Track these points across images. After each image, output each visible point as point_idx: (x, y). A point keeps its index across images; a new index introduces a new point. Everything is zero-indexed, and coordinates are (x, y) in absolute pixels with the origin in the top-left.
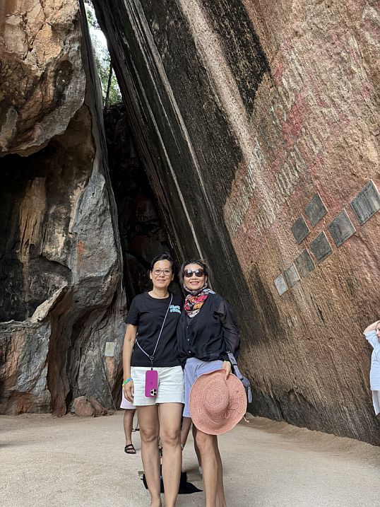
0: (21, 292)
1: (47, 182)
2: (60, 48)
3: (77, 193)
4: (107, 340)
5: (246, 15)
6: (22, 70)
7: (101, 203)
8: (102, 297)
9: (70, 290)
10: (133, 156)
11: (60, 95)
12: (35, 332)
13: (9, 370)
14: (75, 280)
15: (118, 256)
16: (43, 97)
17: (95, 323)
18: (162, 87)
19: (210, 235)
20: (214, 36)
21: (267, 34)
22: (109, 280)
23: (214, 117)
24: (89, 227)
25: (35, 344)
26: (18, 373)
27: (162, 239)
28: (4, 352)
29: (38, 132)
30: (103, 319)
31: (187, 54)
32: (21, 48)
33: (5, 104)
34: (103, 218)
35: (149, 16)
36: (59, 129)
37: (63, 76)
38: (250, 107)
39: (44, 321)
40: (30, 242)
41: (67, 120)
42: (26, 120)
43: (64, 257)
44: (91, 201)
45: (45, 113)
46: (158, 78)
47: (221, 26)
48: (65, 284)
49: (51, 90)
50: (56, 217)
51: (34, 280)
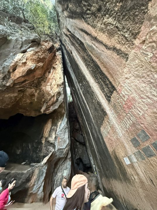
0: (41, 152)
1: (53, 120)
2: (58, 89)
3: (60, 123)
4: (64, 170)
5: (106, 77)
6: (49, 94)
7: (65, 126)
8: (64, 154)
9: (54, 153)
10: (74, 112)
11: (57, 100)
12: (42, 168)
13: (31, 184)
14: (56, 149)
15: (69, 141)
16: (53, 100)
17: (61, 163)
18: (82, 97)
19: (96, 135)
20: (97, 84)
21: (114, 80)
22: (66, 149)
23: (97, 104)
24: (62, 132)
25: (41, 173)
26: (34, 185)
27: (81, 133)
28: (31, 177)
29: (51, 108)
30: (63, 162)
31: (89, 89)
32: (49, 89)
33: (44, 102)
34: (65, 130)
35: (79, 83)
36: (56, 107)
37: (58, 95)
38: (109, 101)
39: (46, 163)
40: (46, 137)
41: (59, 105)
42: (49, 105)
43: (54, 142)
44: (63, 125)
45: (53, 104)
46: (81, 95)
47: (98, 81)
48: (53, 150)
49: (55, 98)
50: (53, 130)
51: (45, 149)
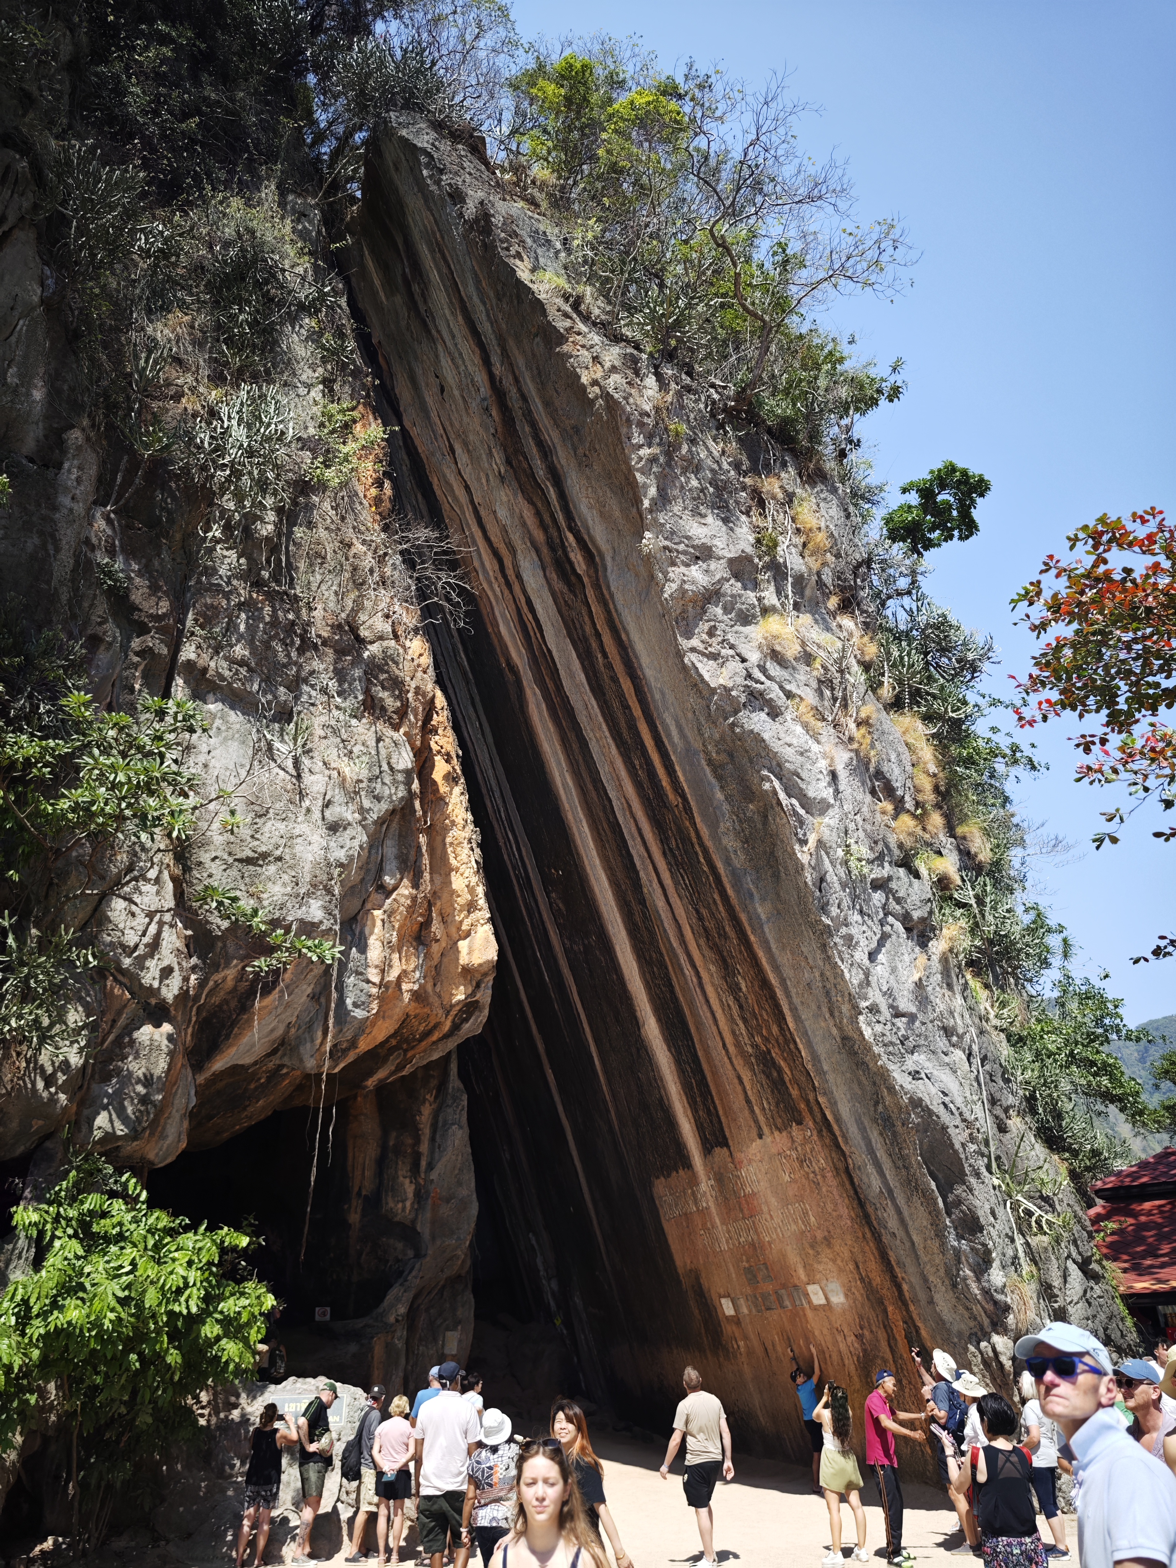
3: (427, 1111)
4: (448, 1329)
11: (455, 1028)
14: (428, 1249)
15: (479, 1205)
17: (426, 1300)
18: (548, 950)
24: (448, 1168)
25: (394, 1355)
29: (414, 1061)
36: (437, 1056)
37: (466, 1013)
38: (707, 1148)
39: (402, 1318)
40: (364, 1193)
43: (413, 1215)
49: (447, 1026)
50: (398, 1151)
51: (366, 1249)
